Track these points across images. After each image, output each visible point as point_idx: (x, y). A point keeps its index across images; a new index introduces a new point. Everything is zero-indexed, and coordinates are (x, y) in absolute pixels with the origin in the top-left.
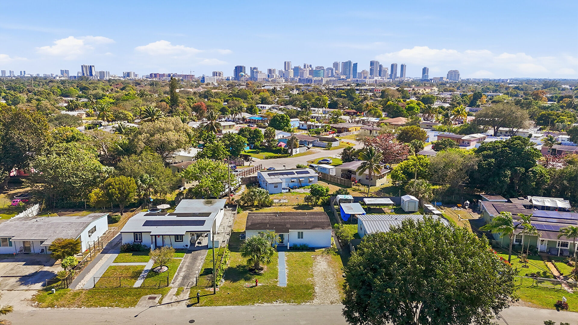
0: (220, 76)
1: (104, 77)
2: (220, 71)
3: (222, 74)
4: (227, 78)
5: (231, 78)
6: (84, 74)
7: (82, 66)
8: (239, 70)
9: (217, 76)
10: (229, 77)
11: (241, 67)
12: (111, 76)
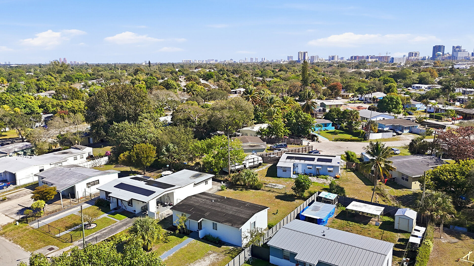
0: (415, 56)
1: (314, 60)
2: (416, 51)
3: (418, 54)
4: (423, 58)
5: (427, 57)
6: (299, 59)
7: (299, 53)
8: (437, 49)
9: (412, 56)
10: (425, 57)
11: (440, 47)
12: (319, 60)
